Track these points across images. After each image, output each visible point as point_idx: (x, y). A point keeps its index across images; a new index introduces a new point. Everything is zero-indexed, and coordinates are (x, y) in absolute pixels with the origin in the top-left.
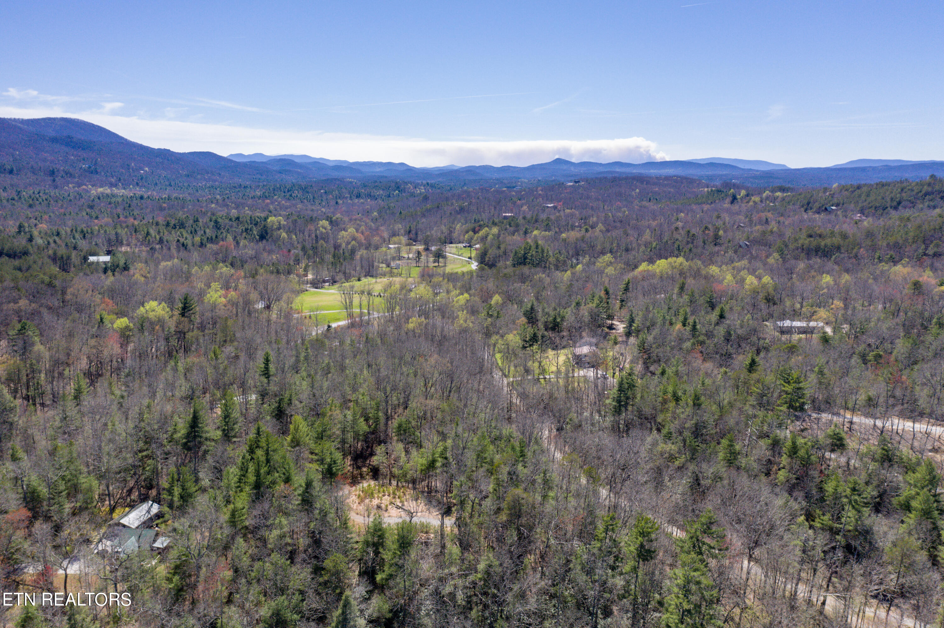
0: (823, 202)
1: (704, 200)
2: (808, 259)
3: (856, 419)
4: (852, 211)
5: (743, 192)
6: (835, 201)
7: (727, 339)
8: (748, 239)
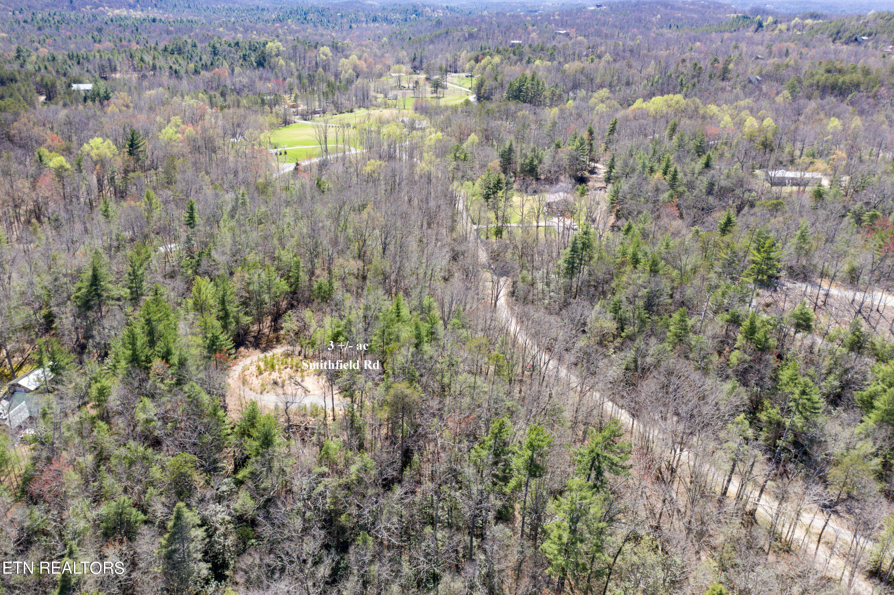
0: (854, 31)
1: (727, 27)
2: (822, 99)
3: (834, 291)
4: (884, 42)
5: (770, 19)
6: (868, 30)
7: (710, 192)
8: (761, 75)
